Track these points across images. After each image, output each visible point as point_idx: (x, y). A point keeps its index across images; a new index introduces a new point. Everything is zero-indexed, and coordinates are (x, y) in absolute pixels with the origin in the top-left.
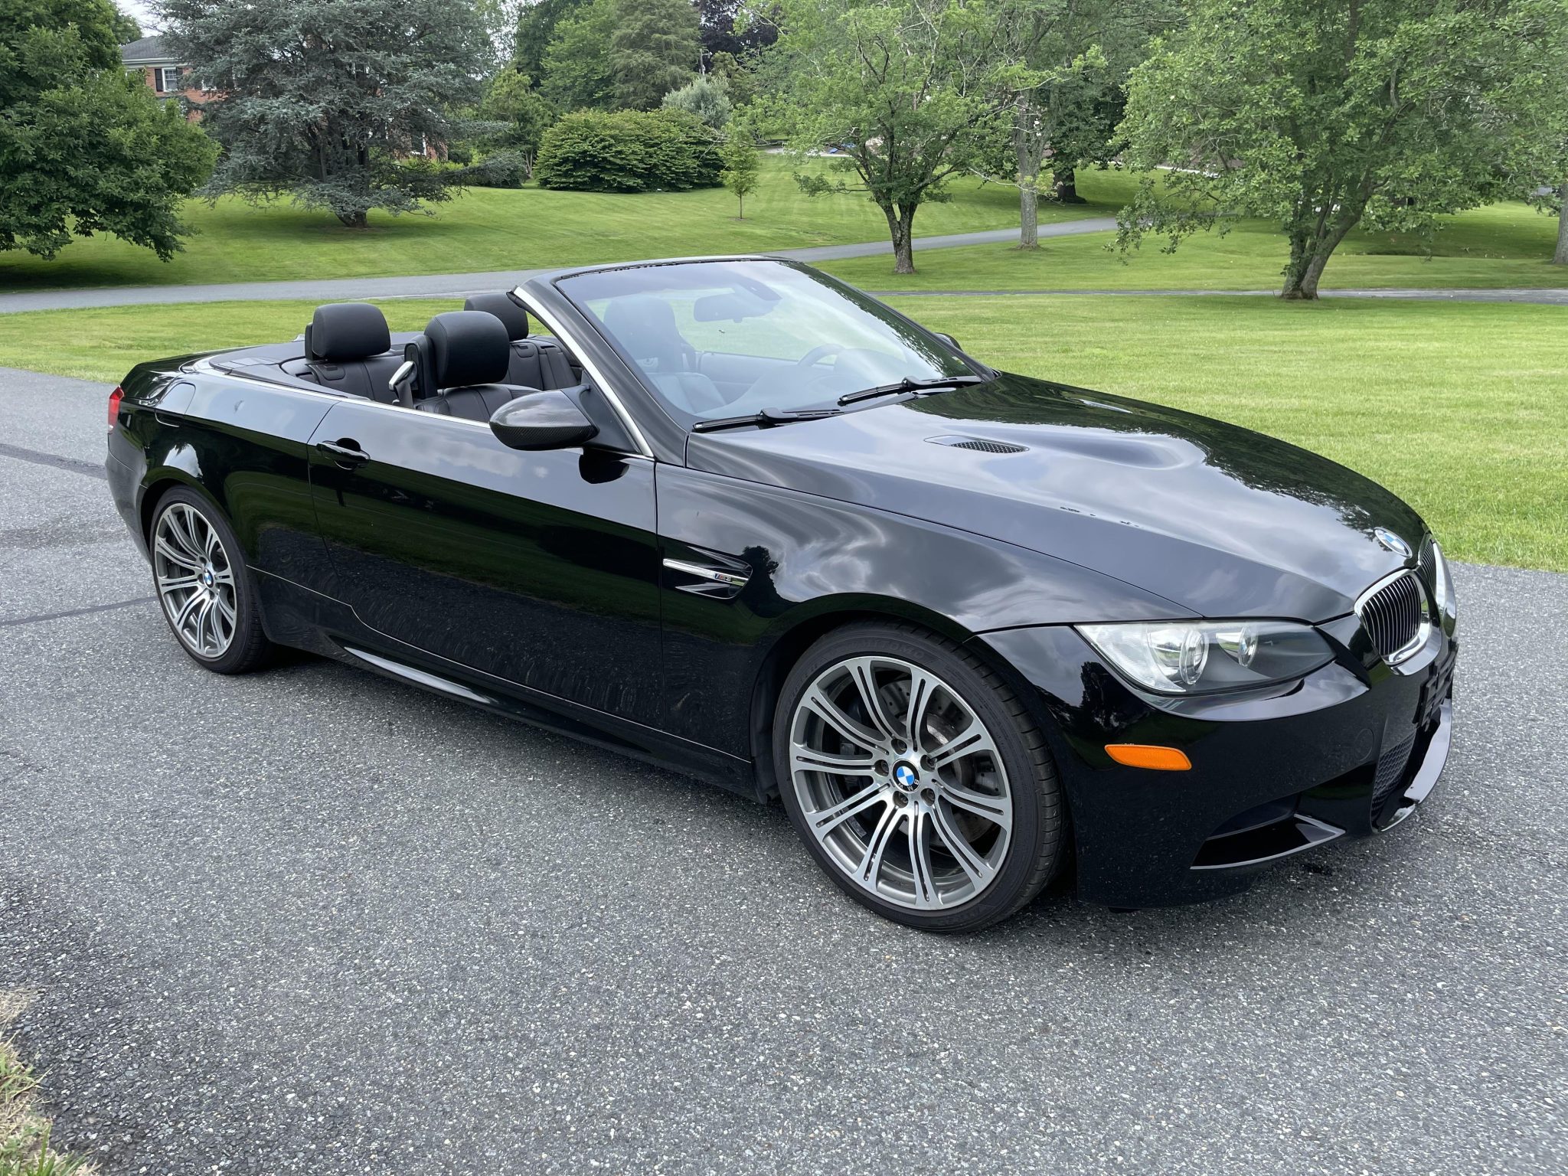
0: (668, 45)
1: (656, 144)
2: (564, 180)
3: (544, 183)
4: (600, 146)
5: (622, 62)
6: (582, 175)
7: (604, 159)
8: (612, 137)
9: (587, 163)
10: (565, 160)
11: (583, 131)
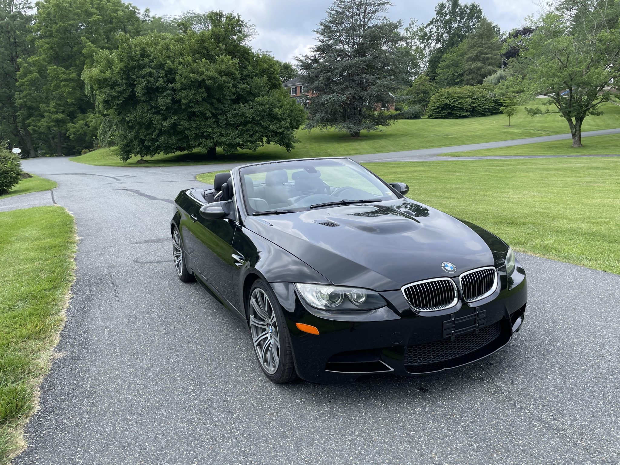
0: (488, 58)
2: (437, 115)
3: (430, 117)
5: (468, 67)
6: (445, 112)
7: (454, 106)
8: (458, 97)
9: (447, 108)
10: (438, 107)
11: (447, 95)
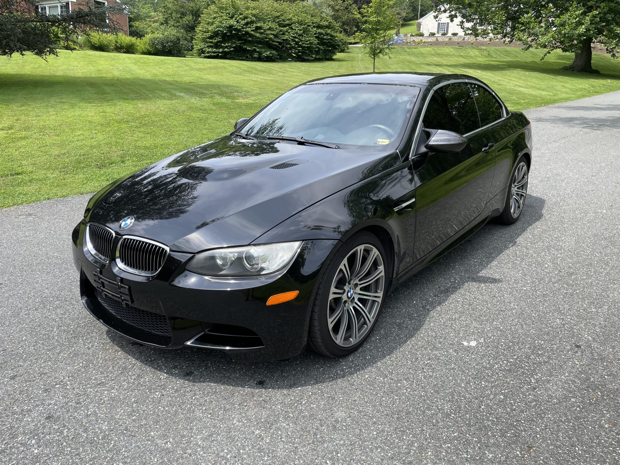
1: (289, 25)
2: (214, 50)
3: (201, 53)
4: (243, 22)
6: (228, 47)
7: (247, 33)
8: (254, 15)
9: (233, 36)
10: (216, 34)
11: (231, 10)
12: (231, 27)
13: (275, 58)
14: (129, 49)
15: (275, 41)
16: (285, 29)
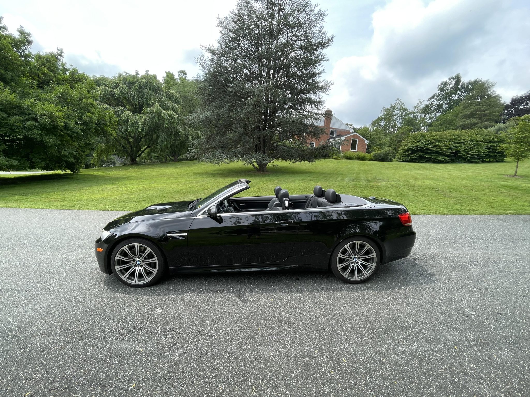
1: (463, 142)
2: (406, 158)
4: (426, 143)
7: (427, 149)
9: (418, 151)
12: (417, 146)
13: (448, 161)
14: (363, 159)
15: (448, 152)
16: (458, 145)
